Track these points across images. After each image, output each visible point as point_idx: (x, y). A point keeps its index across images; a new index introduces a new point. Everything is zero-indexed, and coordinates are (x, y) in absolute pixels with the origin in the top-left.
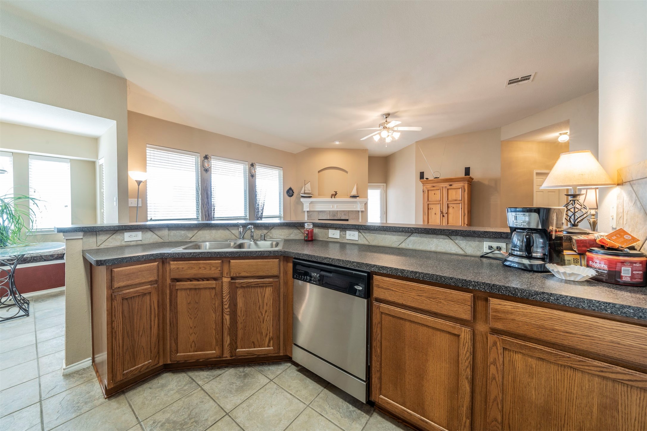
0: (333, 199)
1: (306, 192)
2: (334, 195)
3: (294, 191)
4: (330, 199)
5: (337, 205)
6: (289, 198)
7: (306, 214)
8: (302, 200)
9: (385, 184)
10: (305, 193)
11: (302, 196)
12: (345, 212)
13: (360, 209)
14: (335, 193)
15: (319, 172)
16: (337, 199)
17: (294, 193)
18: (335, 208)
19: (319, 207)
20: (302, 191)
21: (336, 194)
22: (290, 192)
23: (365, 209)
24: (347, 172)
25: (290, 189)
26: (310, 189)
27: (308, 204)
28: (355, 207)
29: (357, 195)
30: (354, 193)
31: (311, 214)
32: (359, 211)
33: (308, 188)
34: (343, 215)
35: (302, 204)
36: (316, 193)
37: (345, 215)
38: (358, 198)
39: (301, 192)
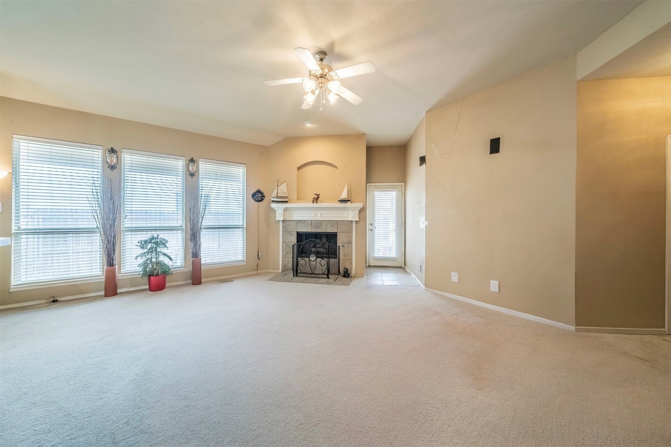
0: (315, 205)
1: (279, 195)
2: (316, 199)
3: (265, 194)
4: (311, 205)
5: (322, 212)
6: (256, 203)
7: (281, 224)
8: (273, 205)
9: (404, 183)
10: (277, 197)
11: (273, 201)
12: (332, 222)
13: (352, 218)
14: (316, 196)
15: (299, 168)
16: (319, 205)
17: (264, 196)
18: (318, 216)
19: (297, 216)
20: (274, 194)
21: (318, 198)
22: (259, 196)
23: (359, 219)
24: (336, 167)
25: (259, 191)
26: (286, 191)
27: (282, 212)
28: (346, 215)
29: (348, 198)
30: (344, 196)
31: (287, 225)
32: (352, 221)
33: (283, 190)
34: (329, 226)
35: (273, 211)
36: (294, 196)
37: (332, 226)
38: (349, 203)
39: (272, 196)
